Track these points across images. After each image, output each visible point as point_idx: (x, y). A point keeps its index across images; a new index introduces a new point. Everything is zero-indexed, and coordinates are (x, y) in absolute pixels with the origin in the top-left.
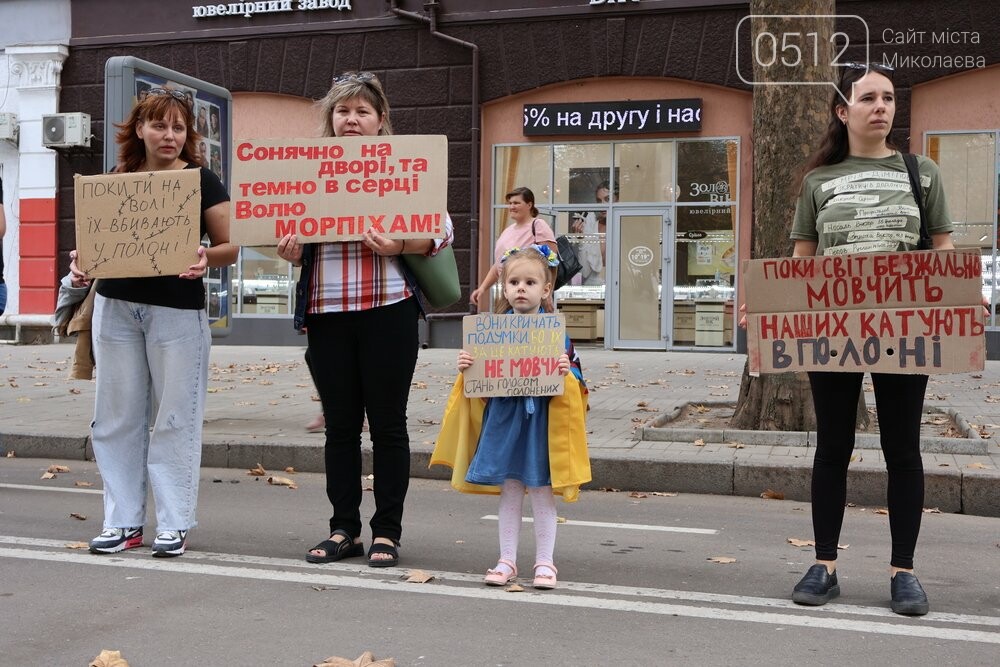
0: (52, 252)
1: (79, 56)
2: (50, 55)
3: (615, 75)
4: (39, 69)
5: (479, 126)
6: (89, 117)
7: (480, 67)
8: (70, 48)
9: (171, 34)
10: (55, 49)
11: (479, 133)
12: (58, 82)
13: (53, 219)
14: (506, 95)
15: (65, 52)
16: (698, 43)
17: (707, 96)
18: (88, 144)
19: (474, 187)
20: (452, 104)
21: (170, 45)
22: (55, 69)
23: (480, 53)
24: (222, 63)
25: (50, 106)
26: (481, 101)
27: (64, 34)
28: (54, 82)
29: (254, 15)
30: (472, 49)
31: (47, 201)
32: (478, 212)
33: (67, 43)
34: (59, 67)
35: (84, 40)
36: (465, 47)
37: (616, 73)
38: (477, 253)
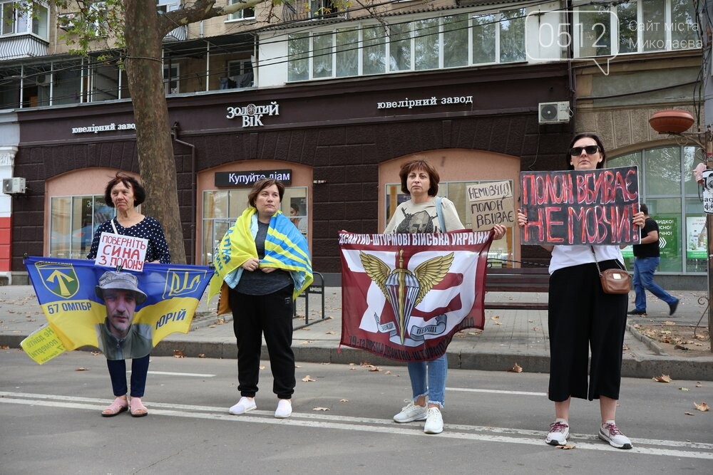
0: (9, 242)
1: (23, 151)
2: (9, 151)
3: (254, 159)
4: (4, 158)
5: (196, 182)
6: (24, 180)
7: (196, 156)
8: (19, 147)
9: (63, 141)
10: (11, 148)
11: (196, 186)
12: (13, 163)
13: (9, 226)
14: (207, 168)
15: (16, 149)
16: (289, 145)
17: (294, 168)
18: (24, 192)
19: (193, 210)
20: (185, 172)
21: (63, 146)
22: (11, 157)
23: (196, 149)
24: (85, 154)
25: (9, 174)
26: (196, 171)
27: (16, 140)
28: (10, 163)
29: (99, 132)
30: (192, 147)
31: (7, 218)
32: (195, 221)
33: (17, 145)
34: (13, 156)
35: (25, 144)
36: (190, 146)
37: (254, 158)
38: (195, 241)
